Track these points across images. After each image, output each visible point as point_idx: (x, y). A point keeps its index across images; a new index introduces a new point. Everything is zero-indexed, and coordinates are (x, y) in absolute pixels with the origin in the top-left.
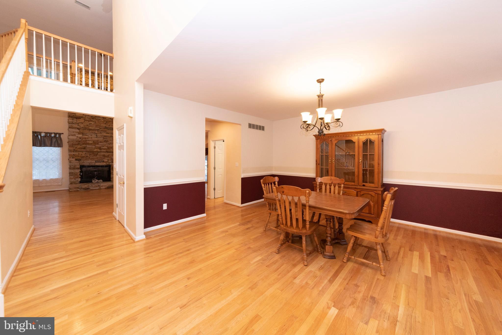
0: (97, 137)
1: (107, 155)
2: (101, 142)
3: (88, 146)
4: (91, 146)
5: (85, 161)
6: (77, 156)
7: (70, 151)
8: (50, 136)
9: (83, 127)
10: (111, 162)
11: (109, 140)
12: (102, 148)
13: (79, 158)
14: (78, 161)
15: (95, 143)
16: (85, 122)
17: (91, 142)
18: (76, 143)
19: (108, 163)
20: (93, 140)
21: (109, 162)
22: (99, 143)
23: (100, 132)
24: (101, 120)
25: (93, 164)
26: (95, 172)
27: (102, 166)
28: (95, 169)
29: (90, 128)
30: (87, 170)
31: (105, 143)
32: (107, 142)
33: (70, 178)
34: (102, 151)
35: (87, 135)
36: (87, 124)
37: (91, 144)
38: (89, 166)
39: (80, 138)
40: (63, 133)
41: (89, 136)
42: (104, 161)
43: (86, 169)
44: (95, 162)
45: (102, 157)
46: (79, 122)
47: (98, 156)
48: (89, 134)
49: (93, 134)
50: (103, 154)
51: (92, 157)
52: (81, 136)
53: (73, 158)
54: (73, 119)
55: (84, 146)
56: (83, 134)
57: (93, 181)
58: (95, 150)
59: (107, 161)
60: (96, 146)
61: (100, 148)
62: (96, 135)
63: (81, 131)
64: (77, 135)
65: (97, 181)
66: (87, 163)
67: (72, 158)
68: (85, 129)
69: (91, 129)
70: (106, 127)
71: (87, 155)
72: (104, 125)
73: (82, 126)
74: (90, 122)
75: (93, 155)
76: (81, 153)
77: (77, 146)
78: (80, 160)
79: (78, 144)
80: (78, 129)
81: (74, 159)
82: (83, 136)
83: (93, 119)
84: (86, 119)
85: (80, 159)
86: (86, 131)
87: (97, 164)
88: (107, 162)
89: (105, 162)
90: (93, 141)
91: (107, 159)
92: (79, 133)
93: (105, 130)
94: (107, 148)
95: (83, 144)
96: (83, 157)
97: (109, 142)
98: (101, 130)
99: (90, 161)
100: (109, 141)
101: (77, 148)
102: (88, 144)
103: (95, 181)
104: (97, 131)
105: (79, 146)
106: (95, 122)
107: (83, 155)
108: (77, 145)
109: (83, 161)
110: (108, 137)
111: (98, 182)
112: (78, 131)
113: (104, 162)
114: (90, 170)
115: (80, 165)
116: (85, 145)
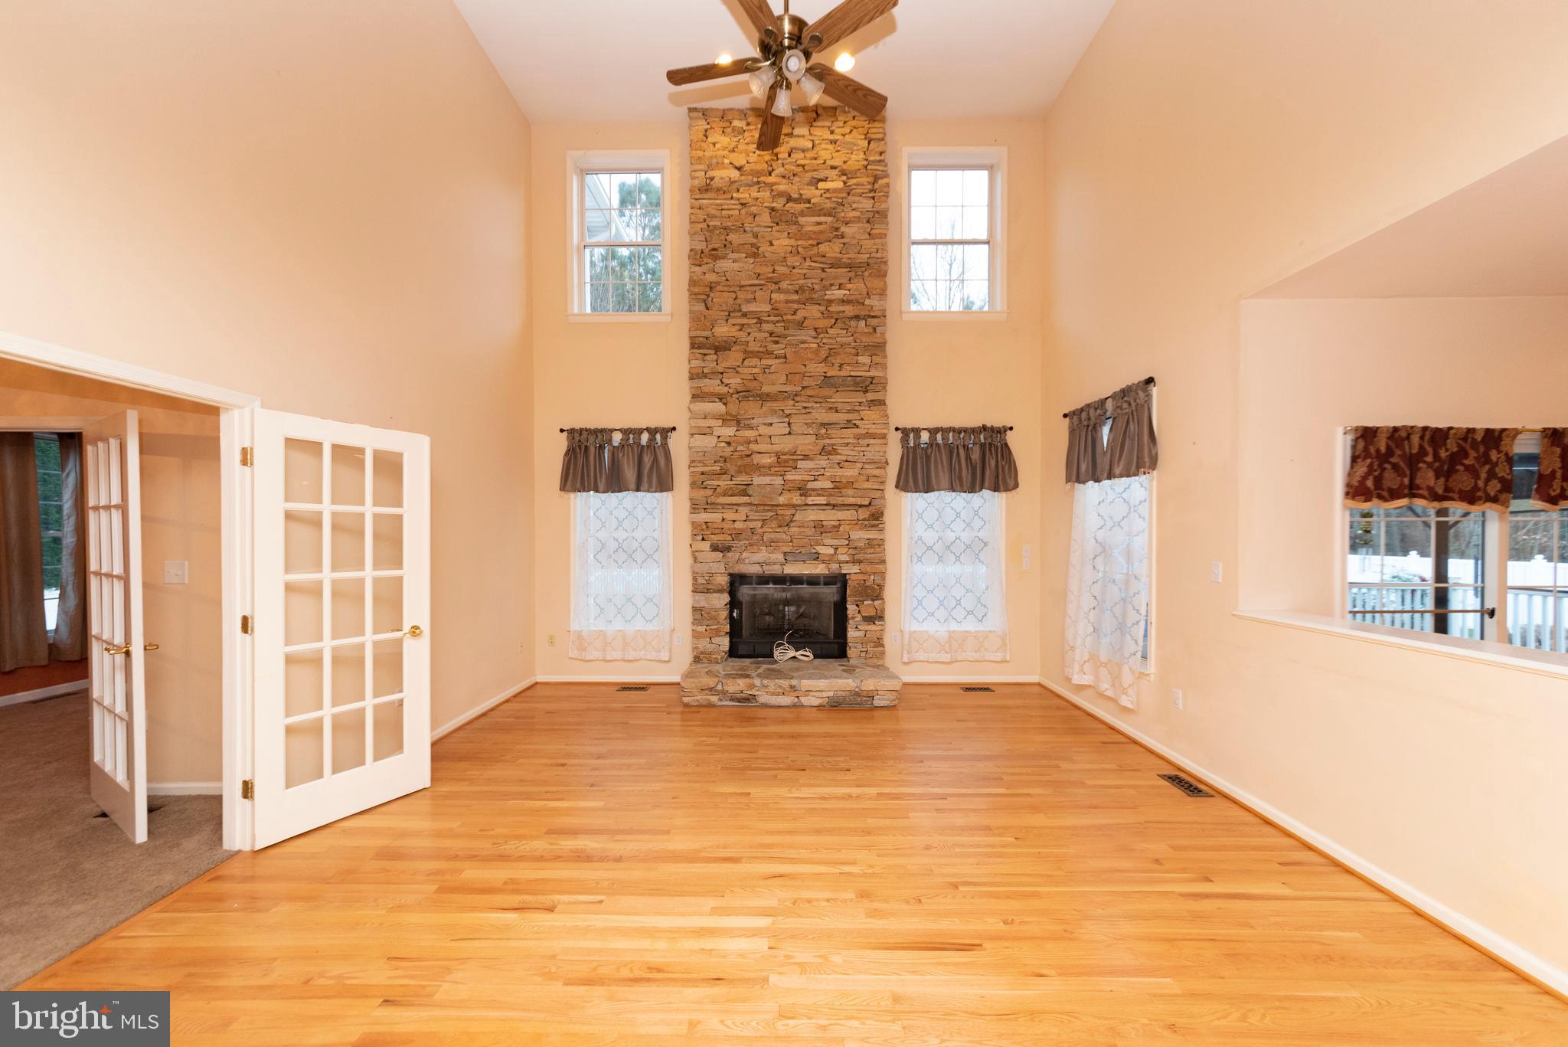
0: (790, 433)
1: (833, 523)
2: (806, 457)
3: (757, 480)
4: (766, 480)
5: (745, 555)
6: (717, 531)
7: (695, 507)
8: (638, 443)
9: (739, 389)
10: (845, 558)
11: (842, 445)
12: (810, 485)
13: (721, 537)
14: (721, 554)
15: (785, 462)
16: (746, 363)
17: (767, 460)
18: (714, 468)
19: (834, 567)
20: (776, 448)
21: (840, 562)
22: (800, 464)
23: (805, 408)
24: (806, 345)
25: (776, 570)
26: (785, 606)
27: (813, 581)
28: (784, 595)
29: (766, 389)
30: (755, 595)
31: (824, 463)
32: (829, 453)
33: (696, 635)
34: (810, 500)
35: (752, 428)
36: (755, 370)
37: (770, 468)
38: (764, 580)
39: (729, 443)
40: (674, 429)
41: (764, 430)
42: (817, 557)
43: (752, 592)
44: (781, 557)
45: (810, 532)
46: (725, 364)
47: (794, 530)
48: (760, 420)
49: (774, 420)
50: (813, 515)
51: (773, 536)
52: (729, 431)
53: (703, 539)
54: (705, 355)
55: (742, 479)
56: (738, 422)
57: (776, 653)
58: (782, 500)
59: (832, 555)
60: (789, 477)
61: (803, 490)
62: (789, 424)
63: (733, 408)
64: (717, 431)
65: (792, 653)
66: (754, 561)
67: (701, 537)
68: (745, 394)
69: (768, 395)
70: (828, 375)
71: (751, 525)
72: (821, 368)
73: (735, 382)
74: (764, 362)
75: (774, 524)
76: (730, 515)
77: (716, 483)
78: (729, 549)
79: (723, 472)
80: (722, 398)
81: (706, 545)
82: (738, 433)
83: (777, 342)
84: (749, 349)
85: (727, 544)
86: (751, 408)
87: (791, 569)
88: (828, 560)
89: (823, 561)
90: (778, 455)
91: (828, 542)
92: (725, 420)
93: (826, 392)
94: (831, 485)
95: (739, 472)
96: (737, 535)
97: (840, 454)
98: (809, 392)
99: (762, 555)
100: (840, 450)
101: (719, 490)
102: (759, 469)
103: (784, 653)
104: (792, 402)
105: (724, 483)
106: (785, 357)
107: (739, 525)
108: (718, 480)
109: (737, 556)
110: (836, 429)
111: (794, 657)
112: (719, 407)
113: (821, 558)
114: (766, 597)
115: (731, 575)
116: (747, 473)
